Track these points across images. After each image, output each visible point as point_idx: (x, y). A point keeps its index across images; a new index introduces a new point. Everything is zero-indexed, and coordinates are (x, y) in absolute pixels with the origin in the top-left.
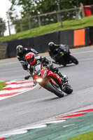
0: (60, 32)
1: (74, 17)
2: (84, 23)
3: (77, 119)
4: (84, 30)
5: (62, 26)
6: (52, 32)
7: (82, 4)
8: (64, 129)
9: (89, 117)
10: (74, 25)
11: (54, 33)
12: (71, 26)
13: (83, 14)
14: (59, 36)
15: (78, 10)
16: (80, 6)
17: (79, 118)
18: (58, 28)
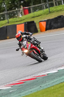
0: (7, 26)
1: (16, 15)
2: (23, 20)
3: (19, 86)
4: (23, 24)
5: (8, 22)
6: (2, 27)
7: (22, 6)
8: (11, 93)
9: (27, 85)
10: (16, 22)
11: (3, 27)
12: (14, 22)
13: (23, 13)
14: (6, 29)
15: (19, 11)
16: (20, 8)
17: (21, 86)
18: (6, 23)
